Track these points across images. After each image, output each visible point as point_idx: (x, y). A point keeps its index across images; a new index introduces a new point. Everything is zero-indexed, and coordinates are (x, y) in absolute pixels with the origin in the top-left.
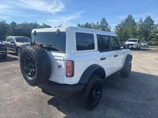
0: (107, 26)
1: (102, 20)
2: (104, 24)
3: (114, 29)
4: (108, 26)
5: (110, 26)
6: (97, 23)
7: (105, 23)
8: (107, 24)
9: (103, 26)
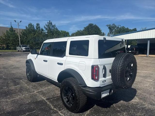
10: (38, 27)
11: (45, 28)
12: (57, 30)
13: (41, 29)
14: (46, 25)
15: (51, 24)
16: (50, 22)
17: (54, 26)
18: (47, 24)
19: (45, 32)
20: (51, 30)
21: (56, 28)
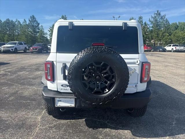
0: (38, 26)
1: (31, 18)
2: (34, 24)
3: (49, 31)
4: (40, 26)
5: (42, 26)
6: (23, 21)
7: (35, 22)
8: (39, 24)
9: (33, 26)
10: (140, 21)
11: (150, 21)
12: (166, 22)
13: (144, 23)
14: (152, 17)
15: (160, 14)
16: (158, 12)
17: (164, 18)
18: (154, 16)
19: (150, 27)
20: (158, 23)
21: (166, 19)
